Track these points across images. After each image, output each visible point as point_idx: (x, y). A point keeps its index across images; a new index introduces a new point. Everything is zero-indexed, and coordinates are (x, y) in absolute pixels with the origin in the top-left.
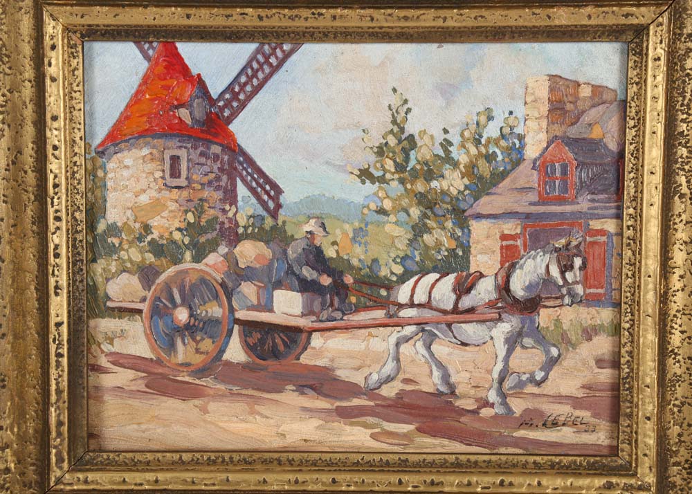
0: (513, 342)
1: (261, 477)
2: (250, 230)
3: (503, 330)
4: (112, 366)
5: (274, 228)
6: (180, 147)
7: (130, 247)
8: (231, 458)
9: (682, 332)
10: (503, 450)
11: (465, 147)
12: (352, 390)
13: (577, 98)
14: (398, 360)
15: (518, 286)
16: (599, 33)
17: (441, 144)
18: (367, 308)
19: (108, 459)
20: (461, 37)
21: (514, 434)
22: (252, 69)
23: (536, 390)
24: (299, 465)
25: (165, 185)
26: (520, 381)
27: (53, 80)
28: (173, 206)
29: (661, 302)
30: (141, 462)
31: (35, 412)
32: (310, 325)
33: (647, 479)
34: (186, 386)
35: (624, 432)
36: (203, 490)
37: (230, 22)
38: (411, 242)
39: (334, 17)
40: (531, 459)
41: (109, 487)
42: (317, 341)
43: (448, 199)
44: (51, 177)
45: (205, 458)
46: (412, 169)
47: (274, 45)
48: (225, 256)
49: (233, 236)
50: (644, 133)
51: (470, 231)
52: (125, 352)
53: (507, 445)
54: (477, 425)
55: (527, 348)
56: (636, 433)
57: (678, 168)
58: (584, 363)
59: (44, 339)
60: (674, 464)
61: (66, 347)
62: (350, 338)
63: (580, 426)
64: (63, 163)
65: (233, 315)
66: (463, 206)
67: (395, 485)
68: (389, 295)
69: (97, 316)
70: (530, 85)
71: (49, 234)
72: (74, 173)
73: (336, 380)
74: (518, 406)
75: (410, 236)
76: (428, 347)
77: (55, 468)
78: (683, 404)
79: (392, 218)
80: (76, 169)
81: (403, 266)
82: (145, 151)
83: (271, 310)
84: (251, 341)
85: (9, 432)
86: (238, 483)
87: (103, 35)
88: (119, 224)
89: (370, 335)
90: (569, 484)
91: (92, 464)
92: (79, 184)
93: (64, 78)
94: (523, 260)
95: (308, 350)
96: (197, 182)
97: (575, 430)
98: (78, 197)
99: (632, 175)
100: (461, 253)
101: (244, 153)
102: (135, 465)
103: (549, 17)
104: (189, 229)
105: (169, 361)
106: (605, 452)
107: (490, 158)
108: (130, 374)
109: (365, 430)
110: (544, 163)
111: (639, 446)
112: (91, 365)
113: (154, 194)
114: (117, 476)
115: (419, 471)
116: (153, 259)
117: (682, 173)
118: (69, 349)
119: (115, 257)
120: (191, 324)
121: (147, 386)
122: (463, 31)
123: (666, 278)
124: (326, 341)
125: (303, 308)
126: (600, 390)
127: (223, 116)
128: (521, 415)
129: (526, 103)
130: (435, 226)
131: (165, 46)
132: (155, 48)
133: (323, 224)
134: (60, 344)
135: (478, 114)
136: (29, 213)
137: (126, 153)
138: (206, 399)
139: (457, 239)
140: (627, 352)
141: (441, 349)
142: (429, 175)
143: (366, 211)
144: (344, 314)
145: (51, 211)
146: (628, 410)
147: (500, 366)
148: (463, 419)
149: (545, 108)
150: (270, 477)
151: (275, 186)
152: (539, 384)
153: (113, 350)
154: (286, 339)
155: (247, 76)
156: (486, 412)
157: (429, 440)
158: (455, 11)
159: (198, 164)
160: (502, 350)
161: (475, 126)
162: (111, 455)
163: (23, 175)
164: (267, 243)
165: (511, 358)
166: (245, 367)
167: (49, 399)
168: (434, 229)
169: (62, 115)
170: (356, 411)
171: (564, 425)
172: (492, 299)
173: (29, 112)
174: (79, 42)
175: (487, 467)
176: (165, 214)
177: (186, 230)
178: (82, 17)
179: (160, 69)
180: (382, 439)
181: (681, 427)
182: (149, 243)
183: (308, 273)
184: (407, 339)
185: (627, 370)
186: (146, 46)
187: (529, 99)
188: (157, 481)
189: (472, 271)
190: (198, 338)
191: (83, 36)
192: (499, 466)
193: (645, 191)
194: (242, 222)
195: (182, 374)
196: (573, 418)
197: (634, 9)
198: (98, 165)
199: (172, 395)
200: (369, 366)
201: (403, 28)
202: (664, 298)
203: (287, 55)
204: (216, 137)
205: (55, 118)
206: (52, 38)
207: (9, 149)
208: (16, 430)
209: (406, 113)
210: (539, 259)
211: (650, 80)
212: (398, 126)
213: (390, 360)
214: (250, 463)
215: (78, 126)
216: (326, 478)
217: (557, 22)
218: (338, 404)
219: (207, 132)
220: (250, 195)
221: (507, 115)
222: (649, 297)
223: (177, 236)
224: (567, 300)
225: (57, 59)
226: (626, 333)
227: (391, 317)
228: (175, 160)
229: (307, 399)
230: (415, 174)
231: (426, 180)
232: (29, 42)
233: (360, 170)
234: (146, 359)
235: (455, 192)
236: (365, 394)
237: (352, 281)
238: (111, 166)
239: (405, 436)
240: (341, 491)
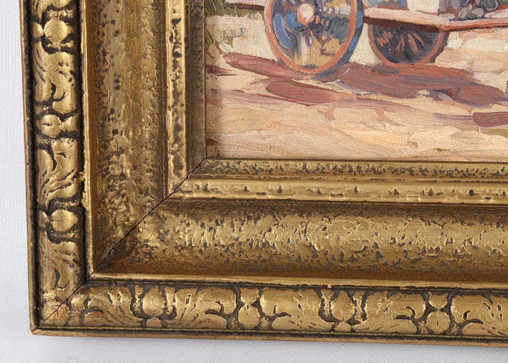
1: (392, 188)
4: (230, 68)
8: (359, 168)
12: (493, 95)
19: (228, 166)
24: (433, 176)
30: (262, 170)
31: (152, 115)
32: (448, 23)
34: (311, 90)
36: (329, 201)
41: (229, 196)
42: (454, 41)
45: (331, 167)
52: (244, 52)
59: (160, 37)
61: (183, 46)
62: (491, 38)
65: (363, 13)
69: (214, 13)
73: (474, 84)
77: (173, 175)
83: (404, 7)
84: (381, 41)
85: (124, 136)
86: (368, 194)
91: (211, 171)
95: (445, 52)
102: (256, 173)
105: (292, 63)
108: (250, 76)
112: (209, 66)
114: (239, 185)
118: (186, 48)
120: (317, 22)
121: (268, 90)
124: (464, 41)
125: (440, 4)
134: (177, 43)
138: (331, 104)
144: (486, 11)
150: (401, 188)
153: (232, 50)
154: (420, 40)
162: (231, 163)
166: (374, 70)
167: (166, 102)
188: (280, 191)
190: (324, 38)
195: (306, 77)
199: (295, 100)
208: (131, 134)
214: (380, 173)
216: (464, 190)
218: (476, 110)
229: (441, 105)
234: (268, 60)
240: (480, 204)
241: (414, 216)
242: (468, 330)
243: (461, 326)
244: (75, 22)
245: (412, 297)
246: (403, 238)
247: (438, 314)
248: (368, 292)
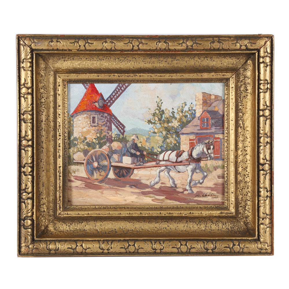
0: (193, 171)
1: (119, 212)
2: (116, 139)
3: (190, 167)
4: (75, 180)
5: (123, 138)
6: (95, 114)
7: (80, 144)
8: (110, 207)
9: (242, 167)
10: (191, 204)
11: (178, 113)
12: (146, 186)
13: (211, 99)
14: (159, 177)
15: (195, 155)
16: (216, 80)
17: (172, 113)
18: (150, 162)
19: (74, 208)
20: (177, 81)
21: (194, 199)
22: (116, 91)
23: (200, 186)
24: (130, 209)
25: (91, 125)
26: (196, 183)
27: (59, 95)
28: (93, 132)
29: (235, 158)
30: (83, 208)
31: (52, 193)
32: (134, 167)
33: (232, 211)
34: (97, 186)
35: (226, 197)
36: (102, 216)
37: (110, 78)
38: (163, 142)
39: (140, 76)
40: (199, 206)
41: (74, 216)
42: (135, 171)
43: (174, 129)
44: (58, 123)
45: (103, 207)
46: (163, 120)
47: (123, 84)
48: (108, 146)
49: (111, 141)
50: (229, 109)
51: (180, 138)
52: (79, 176)
53: (192, 202)
54: (183, 196)
55: (197, 173)
56: (229, 197)
57: (240, 119)
58: (214, 177)
59: (55, 171)
60: (241, 207)
61: (62, 174)
62: (145, 171)
63: (213, 196)
64: (62, 119)
65: (111, 164)
66: (178, 131)
67: (159, 214)
68: (157, 157)
69: (70, 165)
70: (197, 95)
71: (57, 140)
72: (64, 122)
73: (141, 183)
74: (195, 190)
75: (163, 140)
76: (169, 173)
77: (59, 210)
78: (243, 189)
79: (158, 135)
80: (65, 121)
81: (161, 149)
82: (85, 116)
83: (122, 163)
84: (116, 172)
85: (45, 200)
86: (113, 214)
87: (73, 82)
88: (77, 137)
89: (151, 169)
90: (210, 213)
91: (69, 209)
92: (66, 125)
93: (62, 94)
94: (196, 147)
95: (133, 174)
96: (100, 125)
97: (212, 197)
98: (66, 129)
99: (227, 121)
100: (178, 145)
101: (114, 116)
102: (82, 209)
103: (202, 76)
104: (98, 138)
105: (92, 178)
106: (221, 204)
107: (186, 116)
108: (80, 182)
109: (150, 198)
110: (201, 118)
111: (230, 201)
112: (69, 180)
113: (87, 128)
114: (77, 212)
115: (166, 210)
116: (87, 148)
117: (241, 120)
118: (63, 174)
119: (76, 147)
120: (98, 167)
121: (85, 186)
122: (177, 80)
123: (237, 151)
124: (138, 171)
125: (131, 162)
126: (219, 185)
127: (108, 105)
128: (196, 193)
129: (196, 100)
130: (170, 137)
131: (91, 85)
132: (88, 85)
133: (137, 136)
134: (60, 173)
135: (182, 104)
136: (51, 134)
137: (79, 116)
138: (103, 190)
139: (177, 141)
140: (226, 173)
141: (172, 174)
142: (168, 122)
143: (150, 132)
144: (144, 163)
145: (58, 133)
146: (227, 191)
147: (190, 178)
148: (179, 195)
149: (201, 102)
150: (122, 212)
151: (123, 125)
152: (201, 184)
153: (75, 175)
154: (126, 171)
155: (115, 93)
156: (186, 192)
157: (169, 201)
158: (175, 74)
159: (101, 119)
160: (190, 174)
161: (181, 107)
162: (75, 207)
163: (50, 123)
164: (121, 142)
165: (193, 176)
166: (114, 180)
167: (57, 189)
168: (170, 138)
169: (61, 105)
170: (147, 193)
171: (209, 196)
172: (187, 158)
173: (52, 105)
174: (66, 84)
175: (186, 208)
176: (91, 134)
177: (97, 139)
178: (68, 77)
179: (90, 91)
180: (155, 201)
181: (242, 195)
182: (86, 143)
183: (133, 151)
184: (162, 171)
185: (226, 179)
186: (86, 85)
187: (197, 99)
188: (88, 214)
189: (181, 150)
190: (100, 171)
191: (68, 82)
192: (190, 208)
193: (230, 126)
194: (113, 136)
195: (96, 182)
196: (211, 194)
197: (225, 73)
198: (71, 120)
199: (92, 189)
200: (151, 179)
201: (160, 79)
202: (236, 157)
203: (127, 87)
204: (106, 111)
205: (59, 106)
206: (59, 83)
207: (46, 115)
208: (47, 199)
209: (161, 104)
210: (200, 146)
211: (231, 93)
212: (159, 107)
213: (157, 177)
214: (116, 208)
215: (66, 108)
216: (139, 212)
217: (204, 77)
218: (142, 190)
219: (104, 110)
220: (116, 128)
221: (191, 104)
222: (232, 157)
223: (94, 141)
224: (209, 158)
225: (60, 89)
226: (226, 168)
227: (157, 164)
228: (94, 118)
229: (133, 189)
230: (164, 122)
231: (167, 123)
232: (52, 84)
233: (148, 120)
234: (85, 178)
235: (176, 127)
236: (150, 188)
237: (146, 153)
238: (75, 120)
239: (162, 200)
240: (143, 216)
241: (126, 221)
242: (140, 251)
243: (138, 250)
244: (32, 168)
245: (125, 242)
246: (123, 227)
247: (132, 246)
248: (112, 241)
